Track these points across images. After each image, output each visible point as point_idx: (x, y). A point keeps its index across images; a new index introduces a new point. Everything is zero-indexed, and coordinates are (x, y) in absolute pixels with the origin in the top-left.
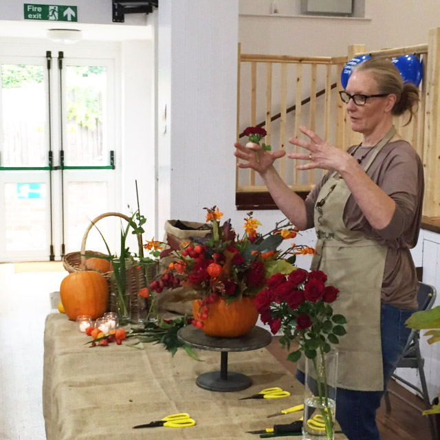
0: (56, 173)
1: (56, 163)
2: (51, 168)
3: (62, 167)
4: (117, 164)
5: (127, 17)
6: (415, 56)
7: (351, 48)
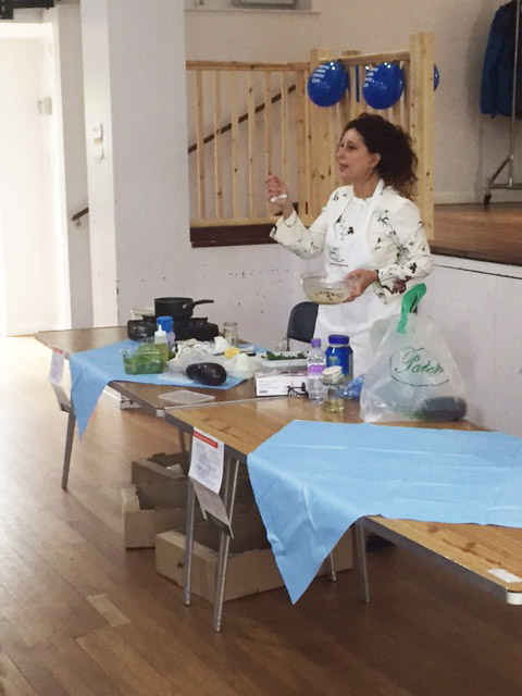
5: (17, 12)
6: (395, 64)
7: (314, 53)
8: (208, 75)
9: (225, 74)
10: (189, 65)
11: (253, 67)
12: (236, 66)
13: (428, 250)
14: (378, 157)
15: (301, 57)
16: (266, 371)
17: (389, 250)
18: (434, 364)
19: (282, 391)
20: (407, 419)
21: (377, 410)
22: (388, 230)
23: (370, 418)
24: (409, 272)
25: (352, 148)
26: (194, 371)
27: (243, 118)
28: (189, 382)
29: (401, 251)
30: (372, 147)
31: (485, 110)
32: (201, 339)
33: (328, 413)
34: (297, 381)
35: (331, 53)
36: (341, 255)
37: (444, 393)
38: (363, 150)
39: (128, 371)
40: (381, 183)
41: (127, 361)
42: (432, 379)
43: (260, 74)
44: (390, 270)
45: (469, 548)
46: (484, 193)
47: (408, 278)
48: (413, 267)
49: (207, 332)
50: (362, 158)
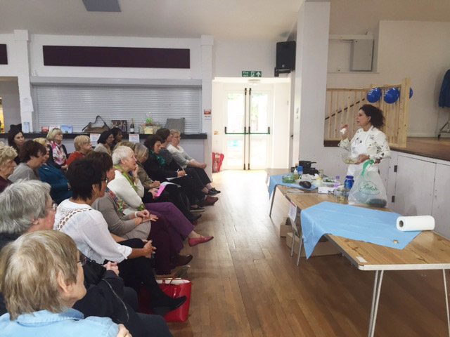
0: (247, 136)
1: (247, 132)
2: (245, 133)
3: (249, 133)
4: (271, 132)
5: (280, 75)
6: (397, 89)
7: (371, 85)
8: (335, 93)
9: (341, 93)
10: (328, 90)
11: (350, 90)
12: (345, 90)
13: (389, 149)
14: (370, 117)
15: (367, 87)
16: (324, 185)
17: (374, 148)
18: (374, 187)
19: (327, 192)
20: (363, 205)
21: (353, 201)
22: (373, 142)
23: (350, 203)
24: (381, 156)
25: (361, 115)
26: (302, 183)
27: (346, 109)
28: (300, 187)
29: (379, 149)
30: (368, 115)
31: (440, 105)
32: (311, 174)
33: (338, 200)
34: (332, 189)
35: (376, 85)
36: (356, 149)
37: (377, 197)
38: (364, 116)
39: (283, 182)
40: (372, 127)
41: (283, 179)
42: (373, 192)
43: (353, 92)
44: (374, 155)
45: (355, 249)
46: (438, 134)
47: (381, 158)
48: (383, 154)
49: (314, 172)
50: (364, 118)
